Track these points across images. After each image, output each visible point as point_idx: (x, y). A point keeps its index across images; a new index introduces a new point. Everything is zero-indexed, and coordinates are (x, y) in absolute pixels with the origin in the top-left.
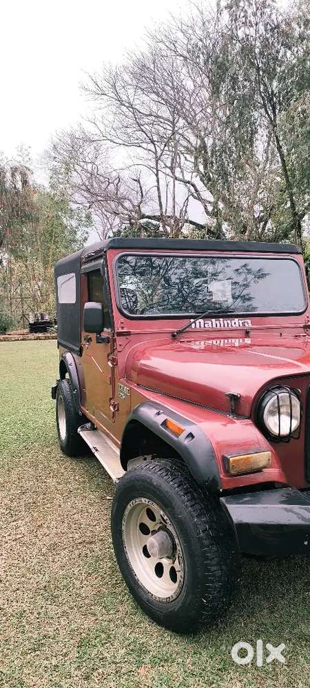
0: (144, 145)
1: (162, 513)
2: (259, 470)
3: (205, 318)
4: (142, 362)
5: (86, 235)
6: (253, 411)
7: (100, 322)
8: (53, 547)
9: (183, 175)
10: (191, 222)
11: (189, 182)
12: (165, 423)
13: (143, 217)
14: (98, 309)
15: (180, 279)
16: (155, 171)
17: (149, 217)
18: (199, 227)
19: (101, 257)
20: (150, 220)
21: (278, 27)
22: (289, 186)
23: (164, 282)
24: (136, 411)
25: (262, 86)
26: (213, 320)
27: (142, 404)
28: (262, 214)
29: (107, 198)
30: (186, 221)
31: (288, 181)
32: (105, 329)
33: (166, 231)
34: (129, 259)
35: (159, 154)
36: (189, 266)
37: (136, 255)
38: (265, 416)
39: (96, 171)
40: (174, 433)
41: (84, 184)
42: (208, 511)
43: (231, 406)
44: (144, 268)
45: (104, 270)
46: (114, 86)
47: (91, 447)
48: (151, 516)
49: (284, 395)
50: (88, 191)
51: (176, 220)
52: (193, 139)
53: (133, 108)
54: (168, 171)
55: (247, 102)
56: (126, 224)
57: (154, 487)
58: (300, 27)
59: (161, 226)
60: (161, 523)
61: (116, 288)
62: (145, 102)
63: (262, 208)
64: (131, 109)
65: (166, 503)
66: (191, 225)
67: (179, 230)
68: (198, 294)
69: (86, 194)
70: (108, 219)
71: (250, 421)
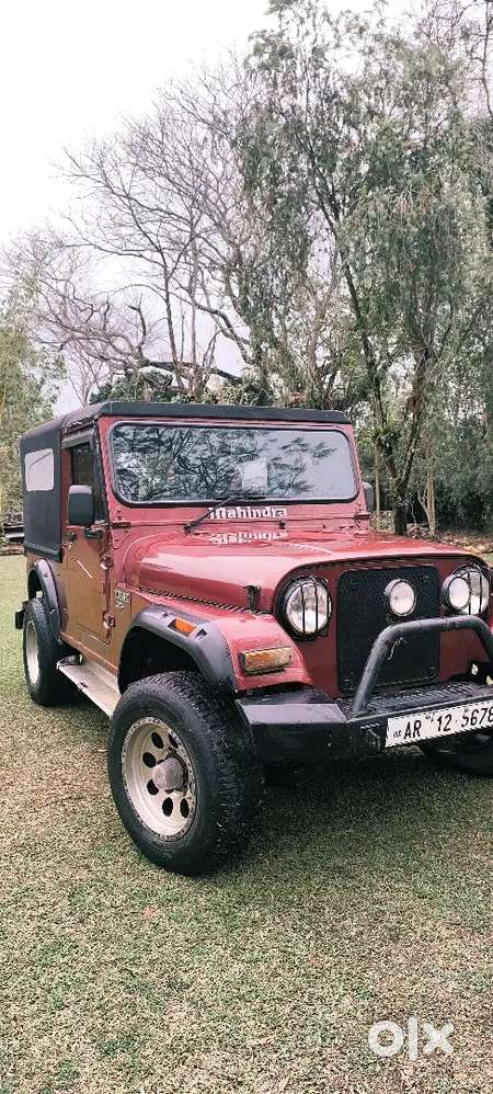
0: (147, 254)
1: (170, 731)
2: (280, 669)
3: (227, 505)
4: (145, 560)
5: (55, 392)
6: (275, 604)
7: (91, 512)
8: (30, 805)
9: (208, 301)
10: (221, 373)
11: (216, 312)
12: (172, 625)
13: (147, 363)
14: (86, 495)
15: (201, 459)
16: (164, 293)
17: (155, 365)
18: (234, 381)
19: (91, 426)
20: (158, 370)
21: (336, 95)
22: (361, 323)
23: (177, 465)
24: (138, 616)
25: (317, 179)
26: (238, 508)
27: (145, 609)
28: (327, 362)
29: (89, 335)
30: (213, 371)
31: (359, 316)
32: (96, 522)
33: (181, 386)
34: (123, 429)
35: (170, 270)
36: (214, 439)
37: (134, 424)
38: (288, 611)
39: (71, 291)
40: (183, 633)
41: (52, 312)
42: (224, 723)
43: (251, 600)
44: (147, 443)
45: (95, 444)
46: (100, 166)
47: (76, 682)
48: (158, 741)
49: (308, 585)
50: (59, 323)
51: (198, 370)
52: (223, 247)
53: (130, 199)
54: (184, 294)
55: (297, 200)
56: (121, 374)
57: (161, 700)
58: (370, 97)
59: (175, 378)
60: (170, 749)
61: (112, 468)
62: (149, 191)
63: (328, 354)
64: (126, 201)
65: (173, 718)
66: (221, 378)
67: (203, 385)
68: (230, 482)
69: (56, 328)
70: (90, 366)
71: (270, 617)
